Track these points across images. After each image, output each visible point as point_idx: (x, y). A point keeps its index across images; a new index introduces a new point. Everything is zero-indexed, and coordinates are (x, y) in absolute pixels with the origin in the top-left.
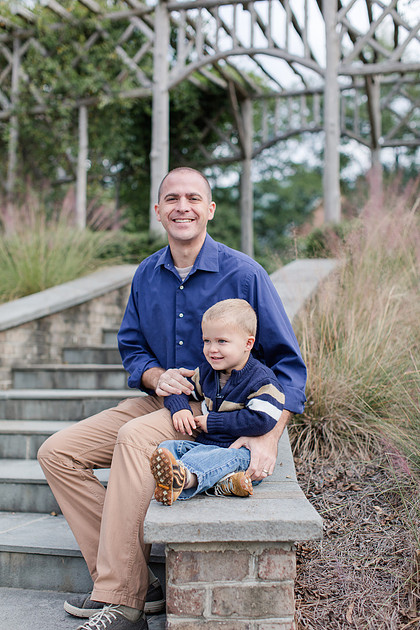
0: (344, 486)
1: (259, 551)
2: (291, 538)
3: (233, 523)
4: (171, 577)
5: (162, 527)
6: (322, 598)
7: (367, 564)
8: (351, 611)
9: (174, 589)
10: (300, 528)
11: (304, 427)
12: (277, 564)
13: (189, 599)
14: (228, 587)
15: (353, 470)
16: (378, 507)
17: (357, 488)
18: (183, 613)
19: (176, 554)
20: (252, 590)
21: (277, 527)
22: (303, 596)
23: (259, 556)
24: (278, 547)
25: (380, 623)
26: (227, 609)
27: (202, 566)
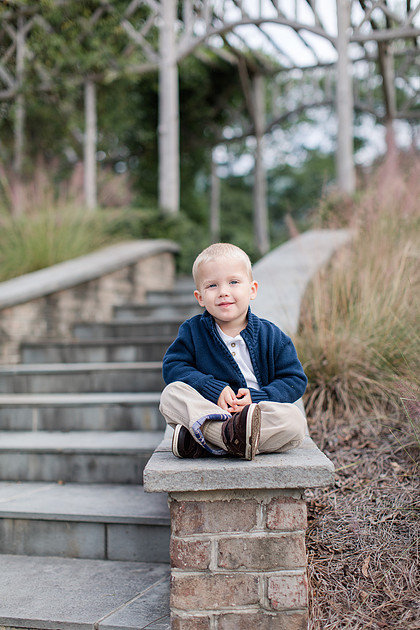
0: (360, 444)
1: (267, 499)
2: (301, 485)
3: (239, 470)
4: (174, 529)
5: (163, 476)
6: (337, 553)
7: (384, 519)
8: (367, 565)
9: (177, 541)
10: (309, 474)
11: (317, 386)
12: (287, 513)
13: (193, 552)
14: (235, 539)
15: (369, 429)
16: (395, 464)
17: (373, 445)
18: (188, 567)
19: (179, 504)
20: (260, 541)
21: (285, 473)
22: (316, 551)
23: (267, 505)
24: (287, 495)
25: (398, 576)
26: (234, 561)
27: (207, 516)
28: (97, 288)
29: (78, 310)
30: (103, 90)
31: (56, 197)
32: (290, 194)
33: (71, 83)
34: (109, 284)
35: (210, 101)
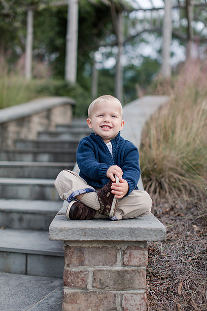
0: (175, 214)
1: (124, 247)
2: (145, 239)
3: (108, 229)
4: (67, 263)
5: (61, 230)
6: (162, 279)
7: (190, 259)
8: (180, 287)
9: (68, 271)
10: (151, 233)
11: (151, 180)
12: (135, 256)
13: (78, 277)
14: (103, 270)
15: (180, 205)
16: (195, 226)
17: (182, 214)
18: (74, 286)
19: (70, 248)
20: (119, 272)
21: (136, 232)
22: (150, 277)
23: (124, 251)
24: (136, 245)
25: (199, 295)
26: (102, 284)
27: (87, 256)
28: (29, 122)
29: (18, 133)
30: (37, 14)
31: (9, 71)
32: (134, 80)
33: (20, 10)
34: (36, 120)
35: (95, 25)
